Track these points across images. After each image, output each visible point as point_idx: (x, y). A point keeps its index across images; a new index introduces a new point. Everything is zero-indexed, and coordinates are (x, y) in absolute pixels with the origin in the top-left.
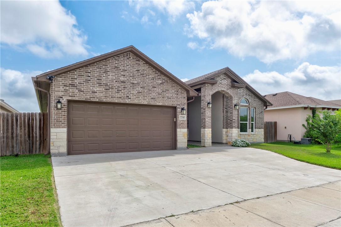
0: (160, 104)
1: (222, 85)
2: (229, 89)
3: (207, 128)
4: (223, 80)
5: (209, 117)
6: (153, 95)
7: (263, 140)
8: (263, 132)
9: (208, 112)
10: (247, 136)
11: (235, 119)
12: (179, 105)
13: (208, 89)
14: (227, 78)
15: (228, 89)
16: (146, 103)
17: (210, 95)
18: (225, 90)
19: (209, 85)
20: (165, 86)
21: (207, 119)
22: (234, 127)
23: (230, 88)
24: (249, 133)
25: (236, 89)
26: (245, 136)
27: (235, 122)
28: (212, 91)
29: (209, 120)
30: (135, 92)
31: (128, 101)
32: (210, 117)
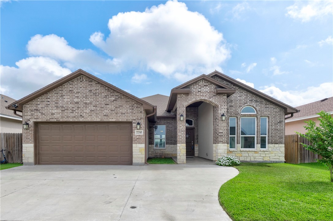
0: (114, 120)
1: (201, 93)
2: (212, 97)
3: (180, 143)
4: (203, 87)
5: (182, 131)
6: (106, 112)
7: (283, 159)
8: (284, 148)
9: (181, 126)
10: (253, 152)
11: (222, 133)
12: (135, 120)
13: (180, 100)
14: (209, 84)
15: (210, 98)
16: (98, 120)
17: (183, 106)
18: (206, 98)
19: (182, 95)
20: (119, 103)
21: (179, 133)
22: (221, 142)
23: (214, 96)
24: (257, 149)
25: (224, 95)
26: (248, 152)
27: (223, 136)
28: (187, 102)
29: (183, 134)
30: (88, 111)
31: (81, 120)
32: (184, 131)
